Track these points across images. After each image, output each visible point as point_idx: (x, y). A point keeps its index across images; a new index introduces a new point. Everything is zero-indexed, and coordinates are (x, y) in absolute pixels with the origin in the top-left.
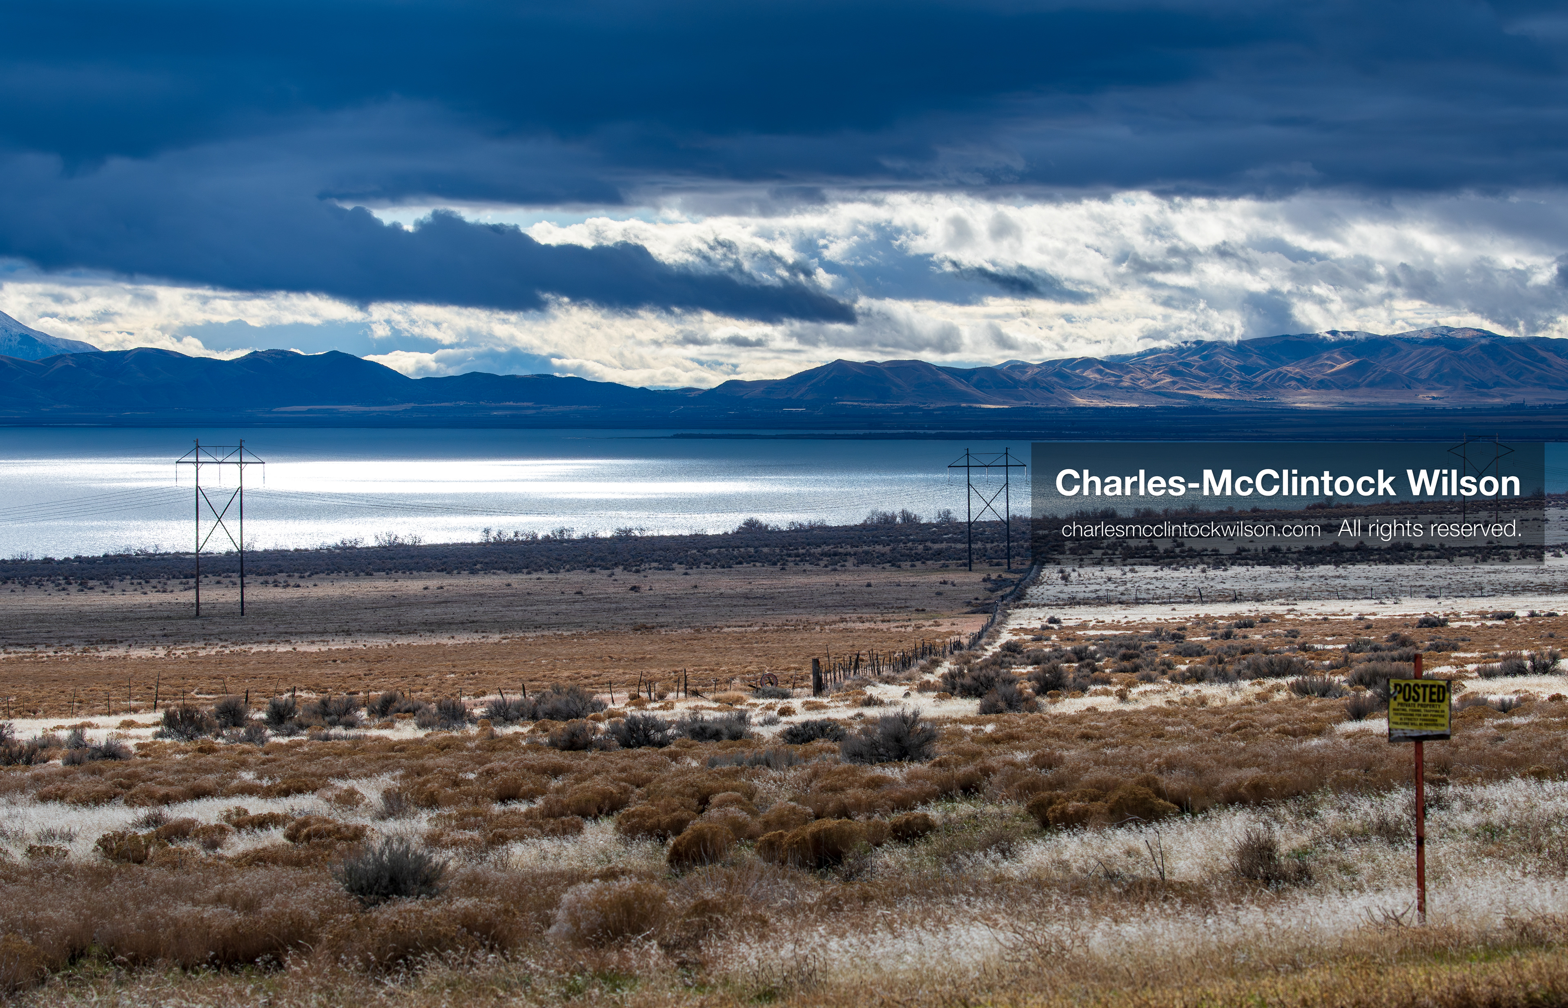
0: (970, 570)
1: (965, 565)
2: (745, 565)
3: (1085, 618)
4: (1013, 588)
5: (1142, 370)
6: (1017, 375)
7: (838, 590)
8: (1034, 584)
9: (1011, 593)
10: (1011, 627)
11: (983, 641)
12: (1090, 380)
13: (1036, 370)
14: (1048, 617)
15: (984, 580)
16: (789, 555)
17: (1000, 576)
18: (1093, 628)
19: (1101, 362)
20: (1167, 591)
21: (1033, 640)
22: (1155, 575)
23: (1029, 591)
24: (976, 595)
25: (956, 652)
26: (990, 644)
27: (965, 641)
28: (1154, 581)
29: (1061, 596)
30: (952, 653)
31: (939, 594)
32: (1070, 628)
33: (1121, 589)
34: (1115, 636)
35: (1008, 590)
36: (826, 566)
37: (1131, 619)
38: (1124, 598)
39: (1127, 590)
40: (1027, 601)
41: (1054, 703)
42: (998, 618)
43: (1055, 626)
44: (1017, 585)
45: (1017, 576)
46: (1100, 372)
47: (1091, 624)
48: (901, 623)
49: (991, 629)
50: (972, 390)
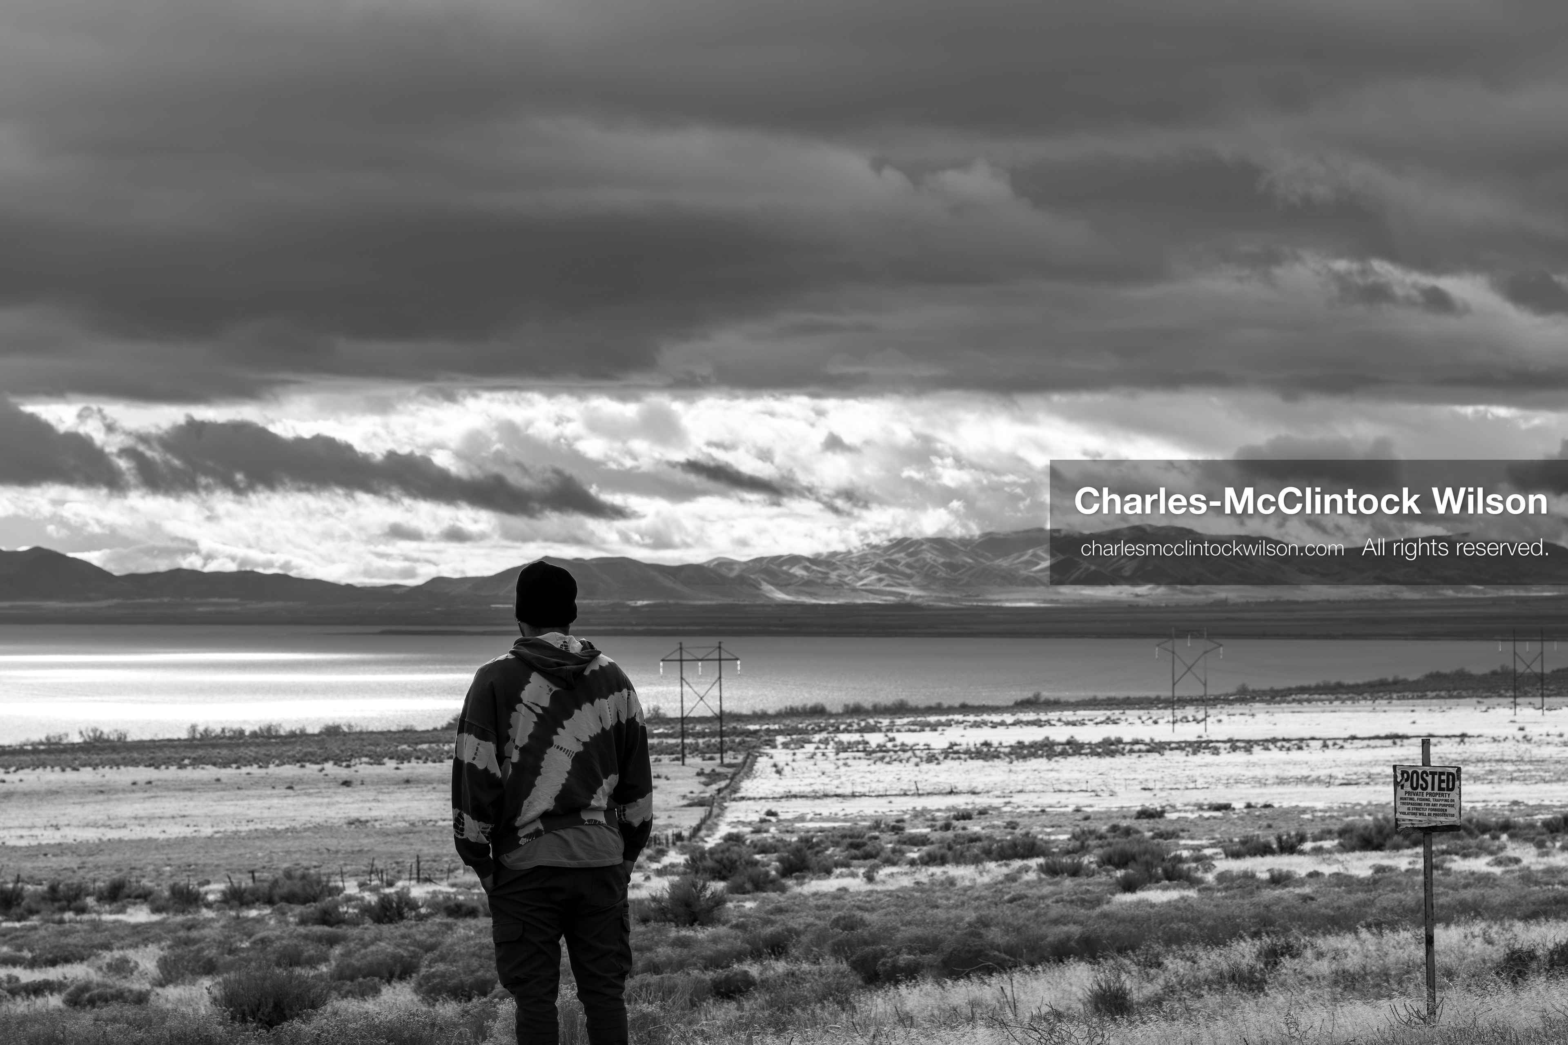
0: (683, 764)
1: (677, 759)
3: (802, 810)
4: (728, 781)
5: (849, 567)
6: (724, 571)
8: (748, 778)
9: (727, 787)
10: (728, 820)
11: (703, 833)
12: (796, 576)
13: (744, 567)
14: (765, 810)
15: (698, 774)
17: (713, 770)
18: (811, 820)
19: (809, 560)
20: (881, 785)
21: (753, 832)
22: (869, 769)
23: (743, 785)
24: (691, 789)
25: (679, 843)
26: (709, 836)
27: (686, 834)
28: (868, 775)
29: (777, 789)
30: (674, 844)
32: (789, 821)
33: (836, 782)
34: (834, 828)
35: (723, 784)
37: (848, 811)
38: (840, 791)
39: (842, 783)
40: (743, 795)
41: (801, 884)
42: (716, 811)
43: (773, 819)
44: (732, 779)
45: (731, 770)
46: (806, 569)
47: (809, 817)
49: (709, 822)
50: (678, 587)
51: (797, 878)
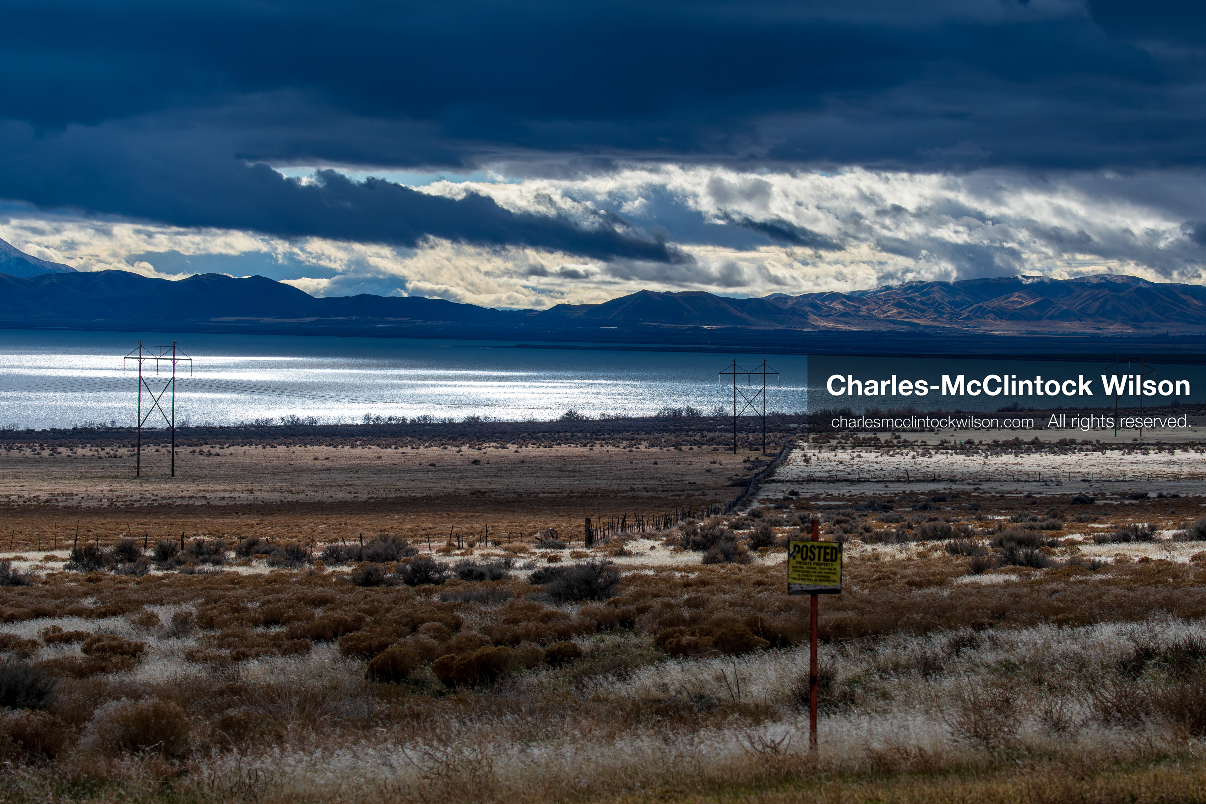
0: (734, 453)
1: (731, 449)
2: (563, 445)
3: (818, 492)
4: (766, 467)
5: (876, 303)
6: (780, 304)
7: (632, 466)
8: (782, 464)
9: (763, 472)
10: (760, 498)
12: (836, 309)
13: (795, 301)
14: (789, 490)
15: (745, 461)
16: (597, 439)
17: (757, 458)
18: (824, 499)
19: (844, 296)
20: (883, 473)
21: (776, 508)
22: (876, 460)
23: (778, 470)
24: (737, 473)
26: (741, 510)
27: (723, 508)
28: (875, 465)
29: (802, 474)
31: (708, 471)
32: (806, 499)
33: (849, 470)
34: (839, 506)
35: (762, 469)
36: (624, 448)
37: (853, 493)
38: (850, 477)
39: (853, 471)
40: (775, 478)
41: (762, 556)
42: (751, 490)
43: (794, 497)
44: (769, 466)
45: (771, 458)
46: (843, 303)
47: (822, 496)
48: (676, 493)
49: (744, 499)
50: (745, 316)
51: (761, 551)
